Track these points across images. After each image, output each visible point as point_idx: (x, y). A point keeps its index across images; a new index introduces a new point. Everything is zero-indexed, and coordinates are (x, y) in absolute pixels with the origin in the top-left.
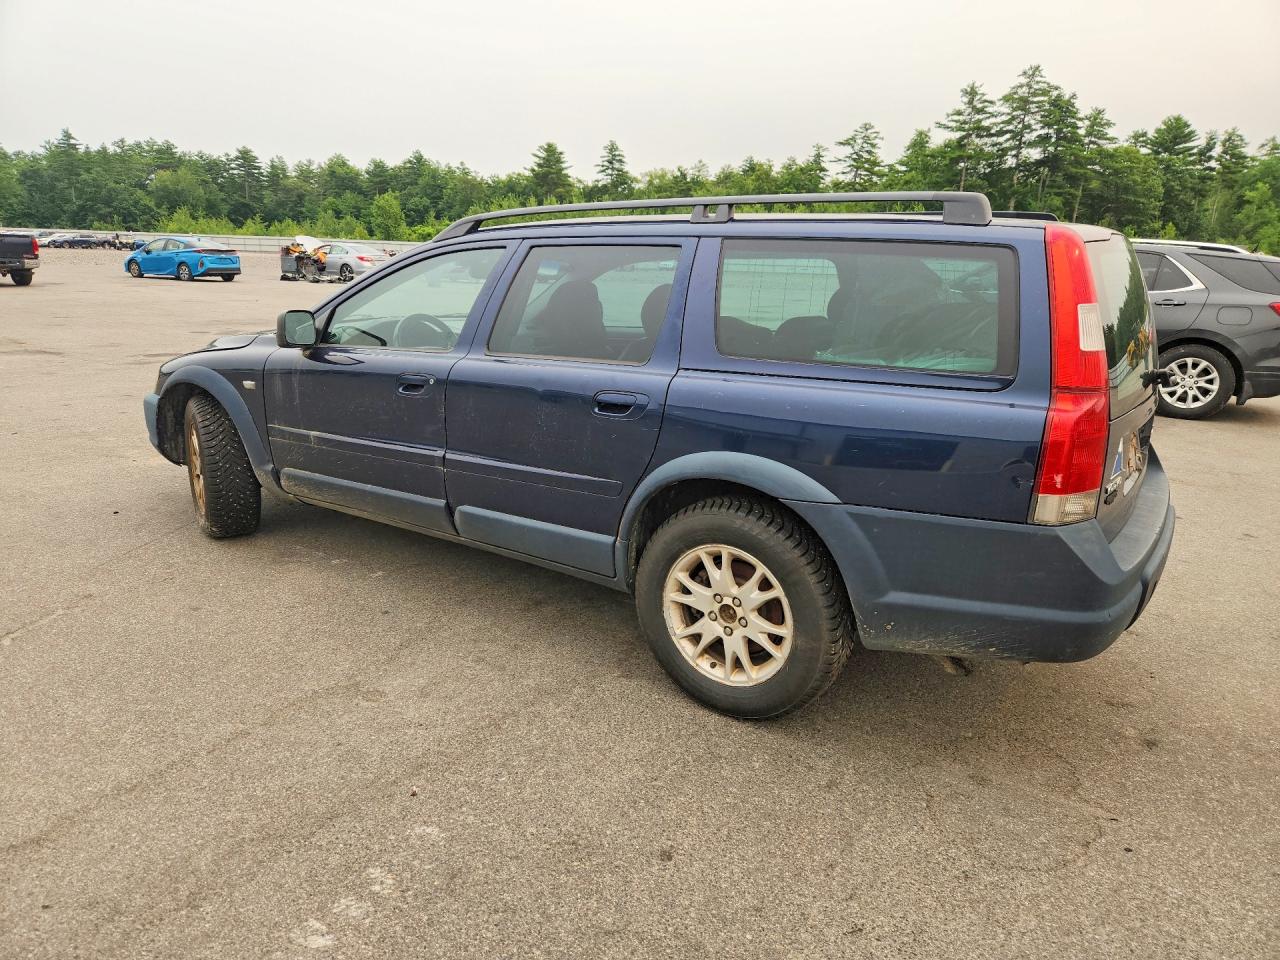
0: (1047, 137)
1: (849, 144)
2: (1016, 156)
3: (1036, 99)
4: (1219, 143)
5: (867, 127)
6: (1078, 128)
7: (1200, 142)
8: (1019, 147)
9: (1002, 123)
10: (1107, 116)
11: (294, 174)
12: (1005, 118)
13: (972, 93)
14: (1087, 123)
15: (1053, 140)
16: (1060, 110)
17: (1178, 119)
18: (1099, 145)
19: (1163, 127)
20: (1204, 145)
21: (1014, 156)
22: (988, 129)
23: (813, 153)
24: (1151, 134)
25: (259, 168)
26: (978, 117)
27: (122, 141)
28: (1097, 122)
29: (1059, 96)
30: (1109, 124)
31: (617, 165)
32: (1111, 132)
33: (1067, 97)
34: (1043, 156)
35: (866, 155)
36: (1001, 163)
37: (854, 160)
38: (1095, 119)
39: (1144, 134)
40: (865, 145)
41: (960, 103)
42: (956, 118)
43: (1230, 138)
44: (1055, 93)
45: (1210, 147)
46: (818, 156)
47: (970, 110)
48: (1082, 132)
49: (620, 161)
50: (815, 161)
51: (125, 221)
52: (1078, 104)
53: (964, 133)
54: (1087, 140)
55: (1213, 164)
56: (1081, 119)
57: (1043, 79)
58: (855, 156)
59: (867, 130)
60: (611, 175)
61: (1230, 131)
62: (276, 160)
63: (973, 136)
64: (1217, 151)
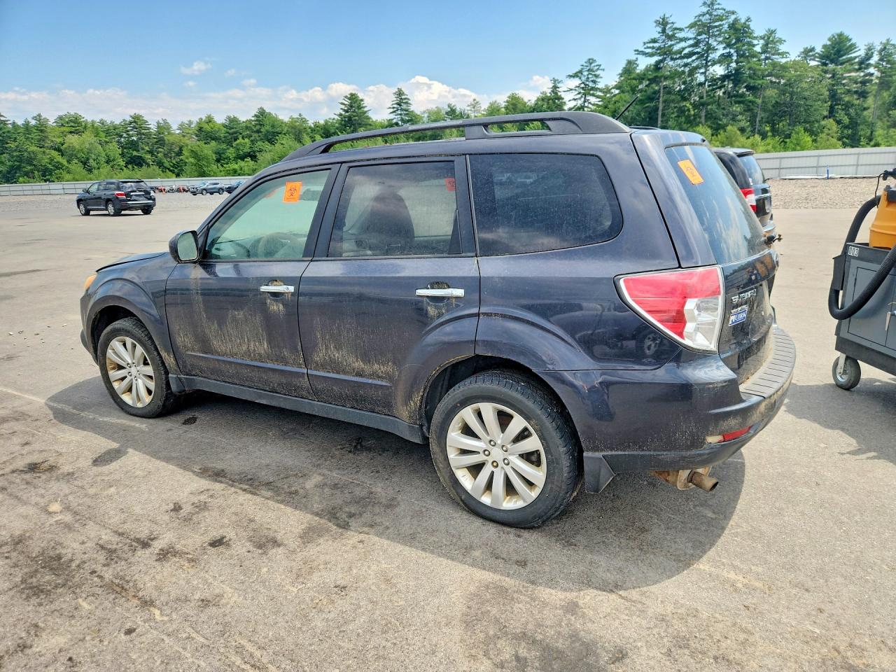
0: (730, 55)
1: (577, 76)
2: (704, 73)
3: (717, 24)
4: (876, 53)
5: (591, 61)
6: (754, 46)
7: (860, 53)
8: (706, 66)
9: (690, 46)
10: (778, 35)
11: (178, 132)
12: (691, 42)
13: (663, 23)
14: (762, 42)
15: (735, 58)
16: (739, 32)
17: (840, 35)
18: (772, 60)
19: (829, 43)
20: (863, 55)
21: (702, 73)
22: (680, 52)
23: (551, 85)
24: (819, 49)
25: (149, 128)
26: (670, 43)
27: (39, 115)
28: (770, 41)
29: (736, 20)
30: (781, 41)
31: (404, 106)
32: (782, 48)
33: (743, 21)
34: (726, 72)
35: (591, 84)
36: (692, 80)
37: (583, 88)
38: (769, 38)
39: (813, 49)
40: (590, 76)
41: (655, 32)
42: (651, 45)
43: (885, 48)
44: (733, 17)
45: (869, 56)
46: (555, 87)
47: (664, 37)
48: (758, 49)
49: (406, 103)
50: (553, 91)
51: (44, 175)
52: (752, 25)
53: (660, 58)
54: (763, 57)
55: (872, 70)
56: (755, 38)
57: (720, 7)
58: (583, 86)
59: (591, 64)
60: (401, 114)
61: (884, 41)
62: (161, 121)
63: (668, 59)
64: (875, 59)
